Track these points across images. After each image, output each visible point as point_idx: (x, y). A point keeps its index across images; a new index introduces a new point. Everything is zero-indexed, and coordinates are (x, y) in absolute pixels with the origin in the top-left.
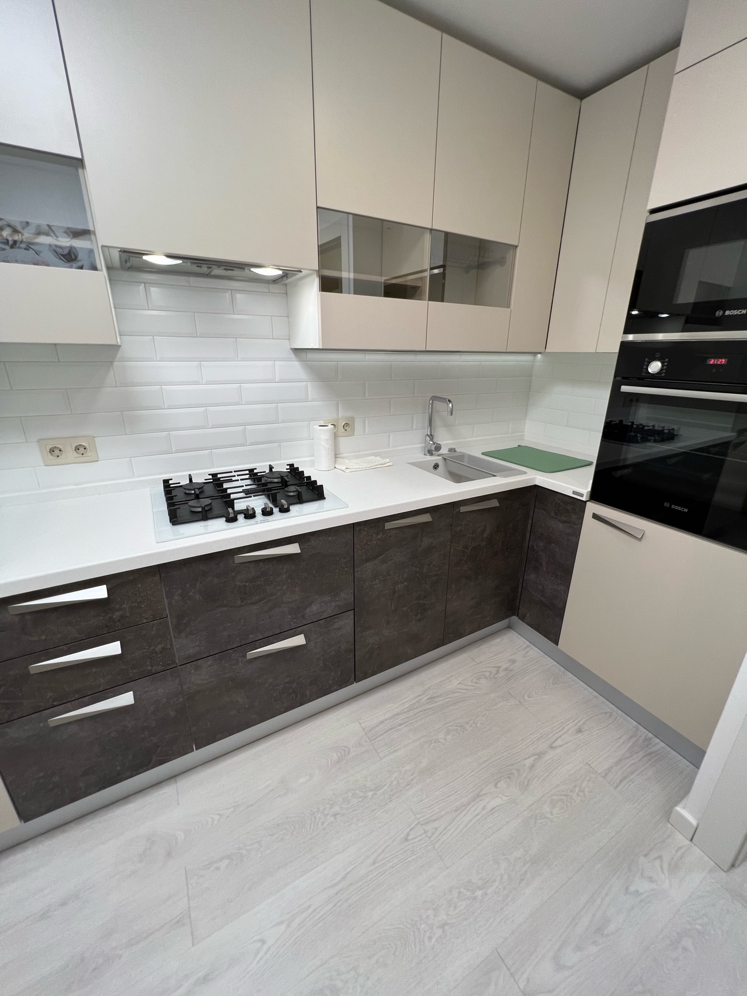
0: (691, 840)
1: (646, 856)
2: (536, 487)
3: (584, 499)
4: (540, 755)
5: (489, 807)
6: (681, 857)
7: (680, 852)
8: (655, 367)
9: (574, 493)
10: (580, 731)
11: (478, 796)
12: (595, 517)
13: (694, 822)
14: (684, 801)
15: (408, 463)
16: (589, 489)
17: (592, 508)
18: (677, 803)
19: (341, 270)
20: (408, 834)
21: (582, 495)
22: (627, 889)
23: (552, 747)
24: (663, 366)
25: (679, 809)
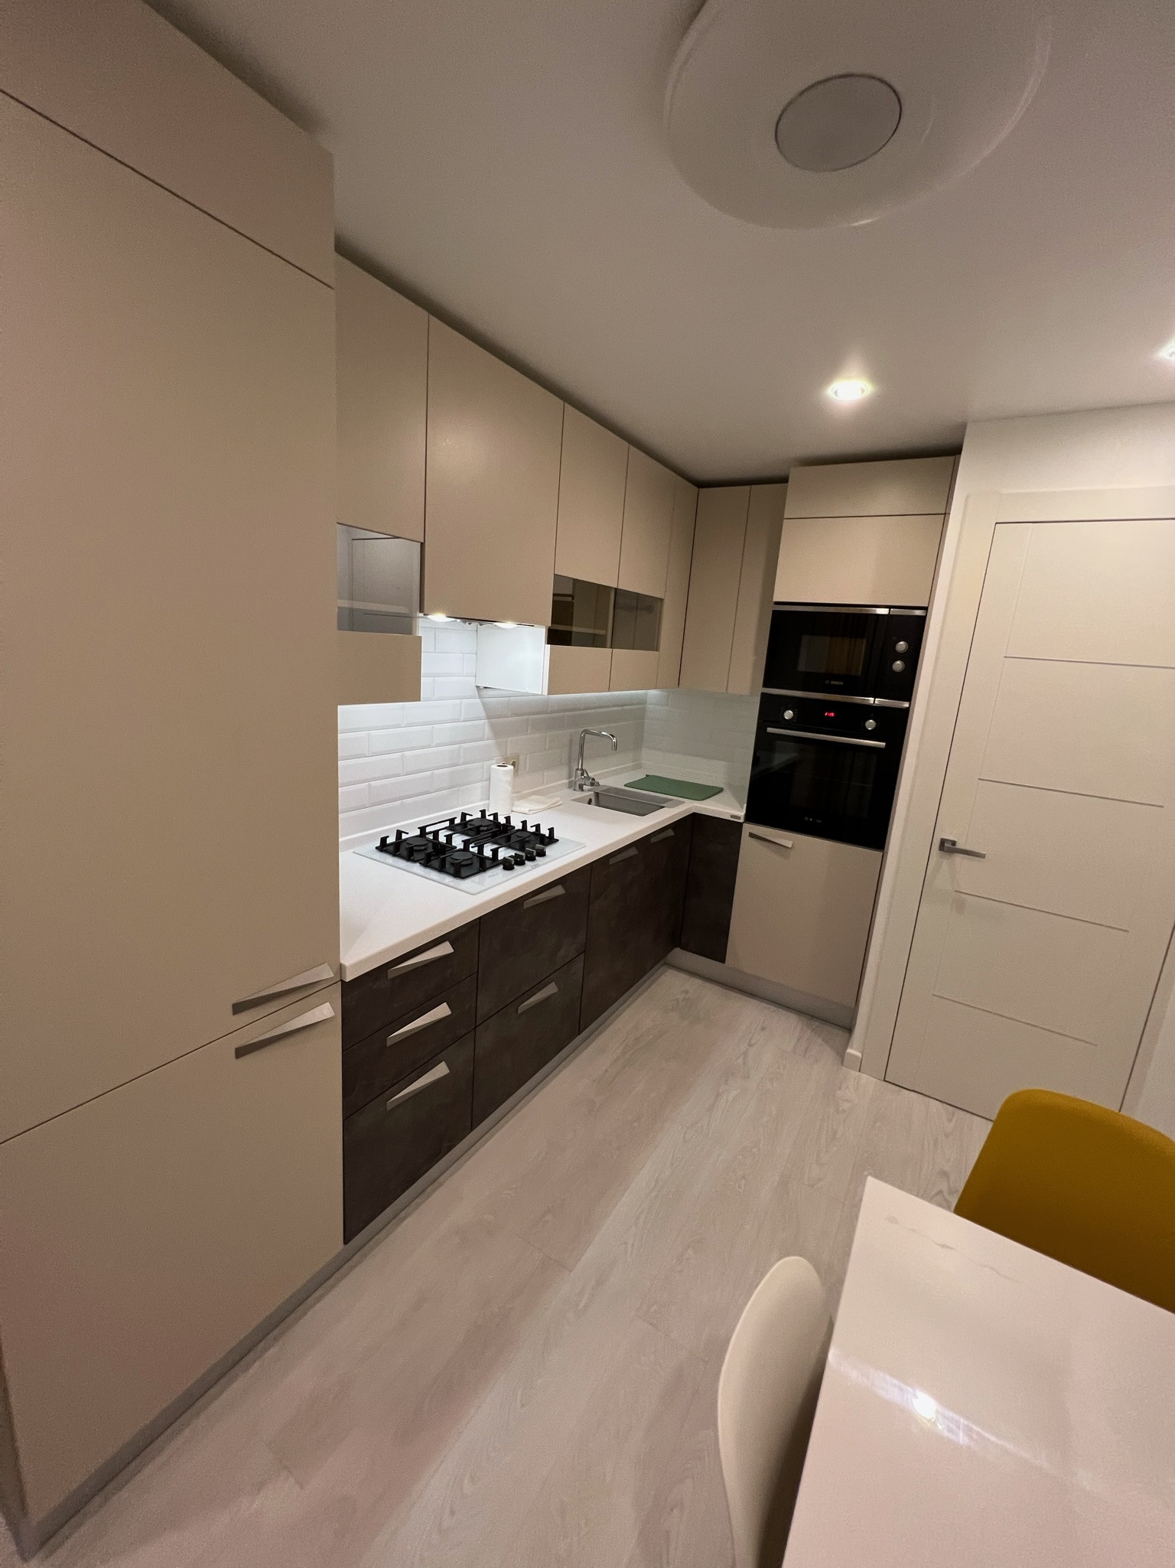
0: (860, 1071)
1: (840, 1089)
2: (694, 815)
3: (742, 821)
4: (745, 1054)
5: (731, 1098)
6: (858, 1083)
7: (856, 1081)
8: (788, 714)
9: (732, 816)
10: (763, 1029)
11: (718, 1095)
12: (752, 835)
13: (859, 1054)
14: (850, 1045)
15: (574, 800)
16: (744, 812)
17: (748, 828)
18: (846, 1048)
19: (571, 625)
20: (684, 1138)
21: (739, 818)
22: (837, 1110)
23: (750, 1045)
24: (794, 714)
25: (849, 1050)
